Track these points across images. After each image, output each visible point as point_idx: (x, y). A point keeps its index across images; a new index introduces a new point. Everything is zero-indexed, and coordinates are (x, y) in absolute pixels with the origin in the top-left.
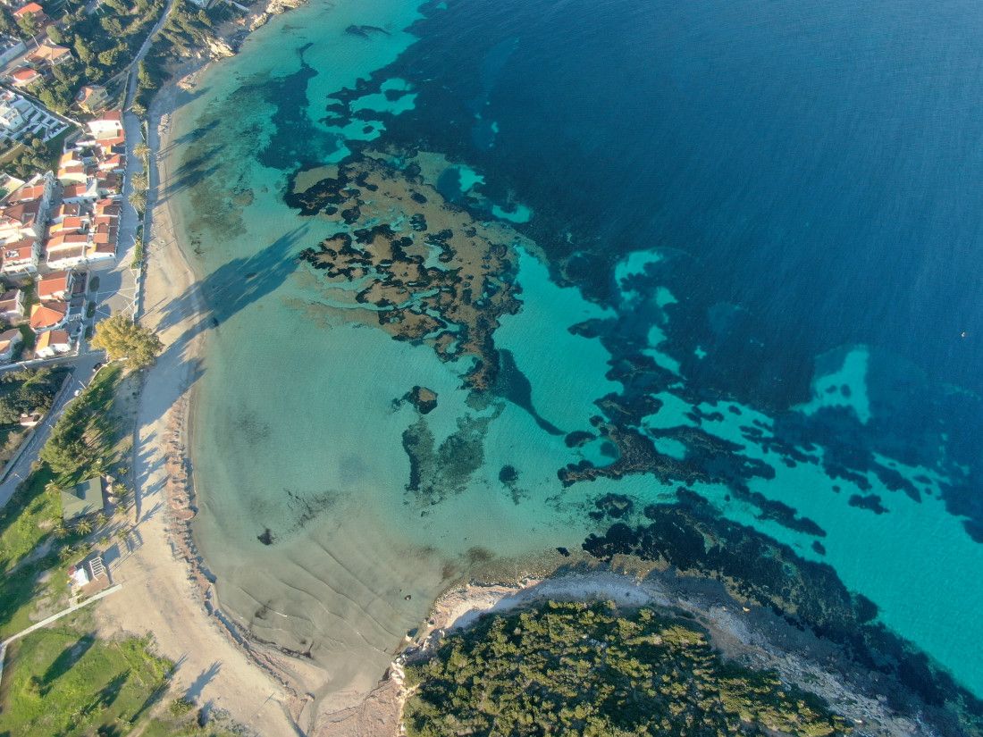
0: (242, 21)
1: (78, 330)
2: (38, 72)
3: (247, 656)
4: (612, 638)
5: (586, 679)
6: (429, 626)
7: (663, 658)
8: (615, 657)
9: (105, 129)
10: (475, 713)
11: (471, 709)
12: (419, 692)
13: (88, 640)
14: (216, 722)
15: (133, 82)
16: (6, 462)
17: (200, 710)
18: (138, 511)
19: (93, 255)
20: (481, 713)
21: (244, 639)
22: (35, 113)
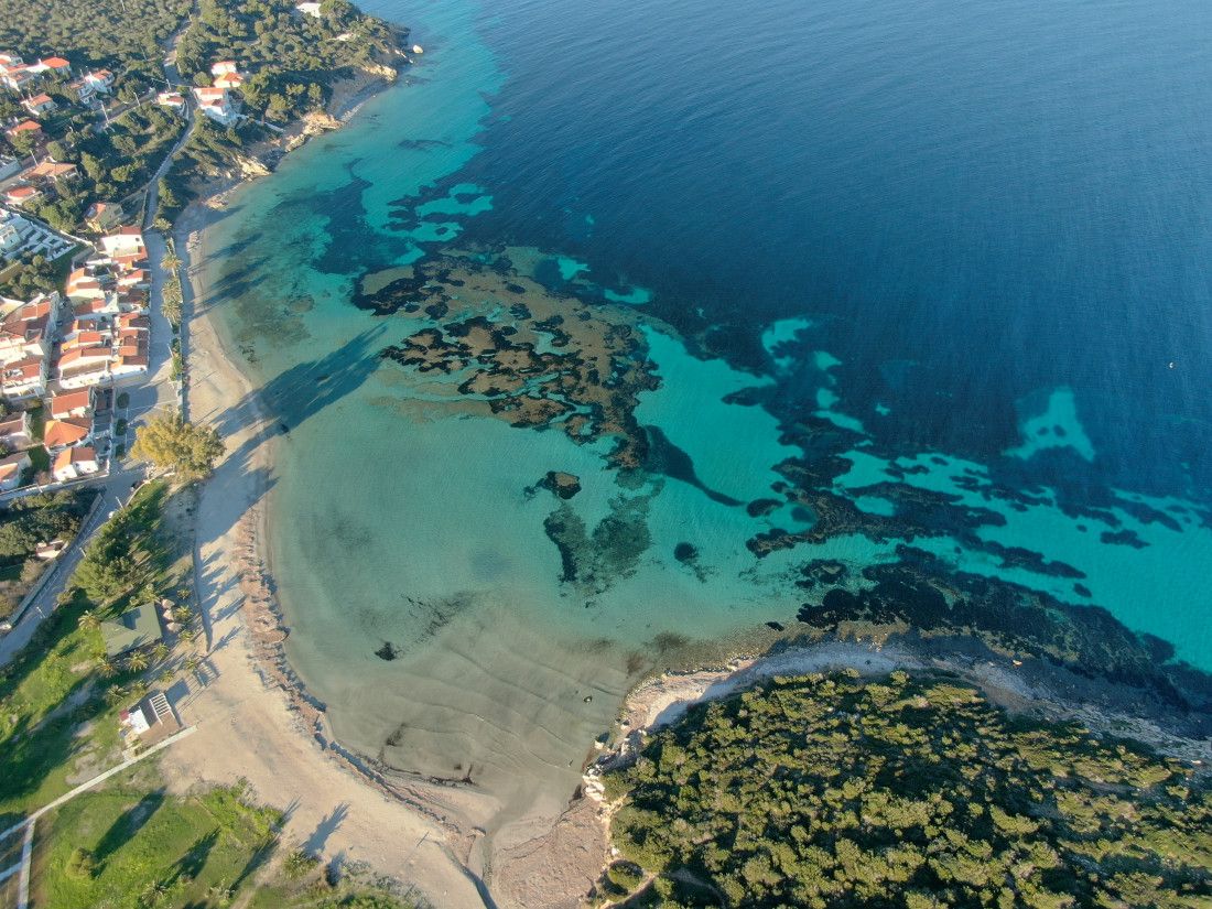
0: (277, 142)
1: (107, 448)
2: (37, 190)
3: (382, 791)
4: (865, 707)
5: (845, 754)
6: (624, 727)
7: (935, 721)
8: (876, 726)
9: (123, 245)
10: (710, 815)
11: (704, 810)
12: (630, 801)
13: (155, 799)
14: (352, 877)
15: (153, 200)
16: (22, 598)
17: (328, 866)
18: (209, 639)
19: (121, 370)
20: (719, 813)
21: (376, 773)
22: (33, 232)
